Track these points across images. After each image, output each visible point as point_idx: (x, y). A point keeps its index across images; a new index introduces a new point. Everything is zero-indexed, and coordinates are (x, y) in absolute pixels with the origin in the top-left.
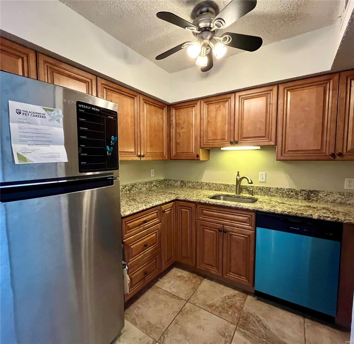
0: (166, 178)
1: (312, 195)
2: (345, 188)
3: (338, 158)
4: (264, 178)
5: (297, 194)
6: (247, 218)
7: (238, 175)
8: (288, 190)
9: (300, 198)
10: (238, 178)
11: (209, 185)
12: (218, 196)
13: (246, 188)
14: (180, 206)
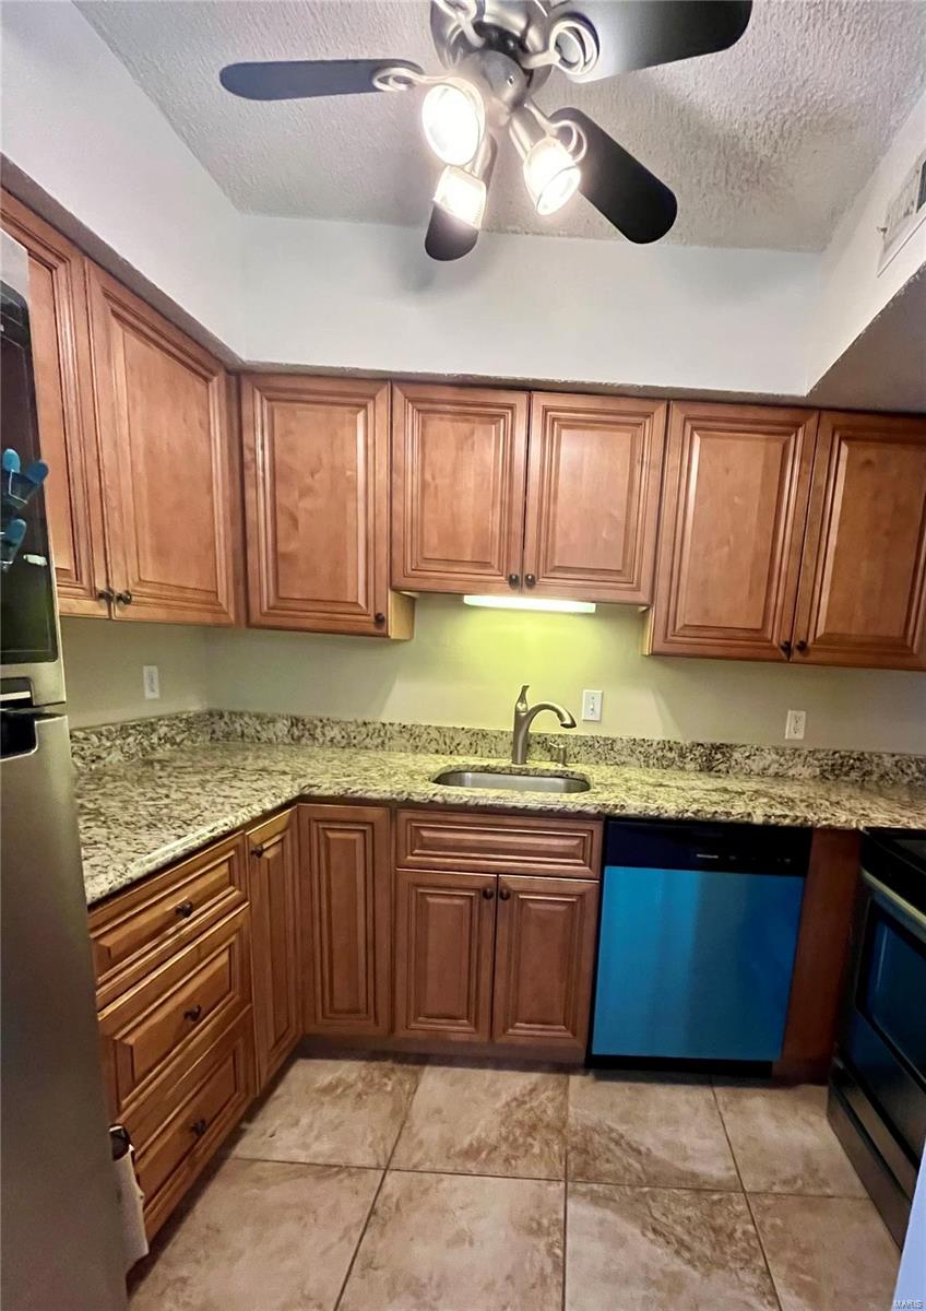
0: (215, 706)
1: (719, 756)
2: (786, 737)
3: (796, 655)
4: (598, 710)
5: (682, 756)
6: (575, 842)
7: (522, 698)
8: (660, 746)
9: (690, 766)
10: (521, 707)
11: (411, 735)
12: (453, 772)
13: (545, 743)
14: (317, 821)
